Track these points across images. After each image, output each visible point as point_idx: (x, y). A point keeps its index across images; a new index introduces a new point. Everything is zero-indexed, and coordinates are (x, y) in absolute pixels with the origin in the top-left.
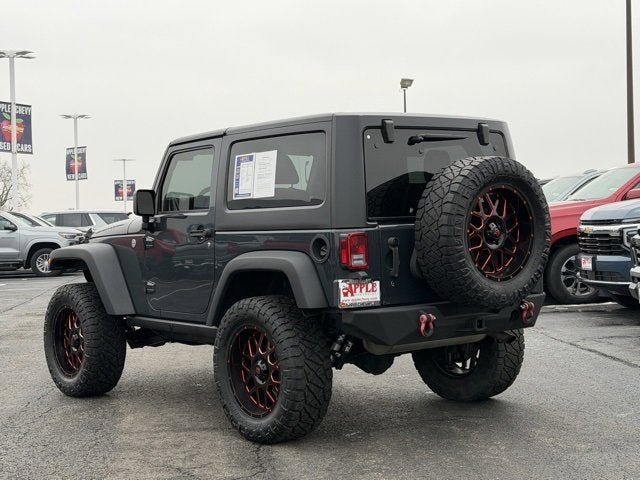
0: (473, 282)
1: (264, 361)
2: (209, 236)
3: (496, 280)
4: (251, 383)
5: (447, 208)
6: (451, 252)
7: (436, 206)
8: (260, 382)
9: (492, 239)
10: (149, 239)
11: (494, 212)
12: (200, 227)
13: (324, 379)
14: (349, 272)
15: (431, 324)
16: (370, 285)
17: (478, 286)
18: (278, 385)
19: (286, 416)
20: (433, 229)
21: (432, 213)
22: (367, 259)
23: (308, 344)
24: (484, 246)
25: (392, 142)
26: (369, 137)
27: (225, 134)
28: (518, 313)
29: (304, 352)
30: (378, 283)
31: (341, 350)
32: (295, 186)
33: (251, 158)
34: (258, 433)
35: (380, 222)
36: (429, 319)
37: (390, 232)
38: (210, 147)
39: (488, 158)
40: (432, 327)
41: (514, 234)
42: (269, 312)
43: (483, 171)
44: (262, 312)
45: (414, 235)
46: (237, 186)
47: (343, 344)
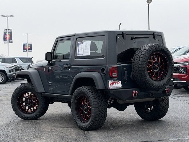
0: (149, 81)
1: (87, 106)
2: (69, 67)
3: (156, 81)
4: (83, 112)
5: (141, 59)
6: (142, 73)
7: (138, 59)
8: (85, 112)
9: (155, 68)
10: (50, 68)
11: (156, 60)
12: (67, 64)
13: (104, 111)
14: (112, 78)
15: (136, 94)
16: (118, 82)
17: (150, 83)
18: (91, 113)
19: (93, 122)
20: (137, 65)
21: (137, 61)
22: (117, 74)
23: (99, 101)
24: (153, 71)
25: (125, 39)
26: (118, 38)
27: (74, 35)
28: (164, 91)
29: (98, 103)
30: (121, 82)
31: (110, 103)
32: (96, 52)
33: (83, 43)
34: (84, 127)
35: (122, 63)
36: (136, 92)
37: (124, 66)
38: (70, 39)
39: (154, 44)
40: (137, 95)
41: (162, 67)
42: (88, 91)
43: (152, 48)
44: (86, 91)
45: (131, 67)
46: (78, 52)
47: (111, 101)
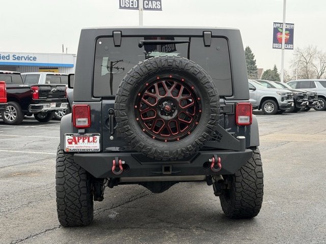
11: (168, 94)
15: (121, 167)
16: (91, 139)
22: (90, 121)
25: (119, 46)
26: (100, 43)
30: (98, 138)
35: (104, 98)
36: (119, 163)
